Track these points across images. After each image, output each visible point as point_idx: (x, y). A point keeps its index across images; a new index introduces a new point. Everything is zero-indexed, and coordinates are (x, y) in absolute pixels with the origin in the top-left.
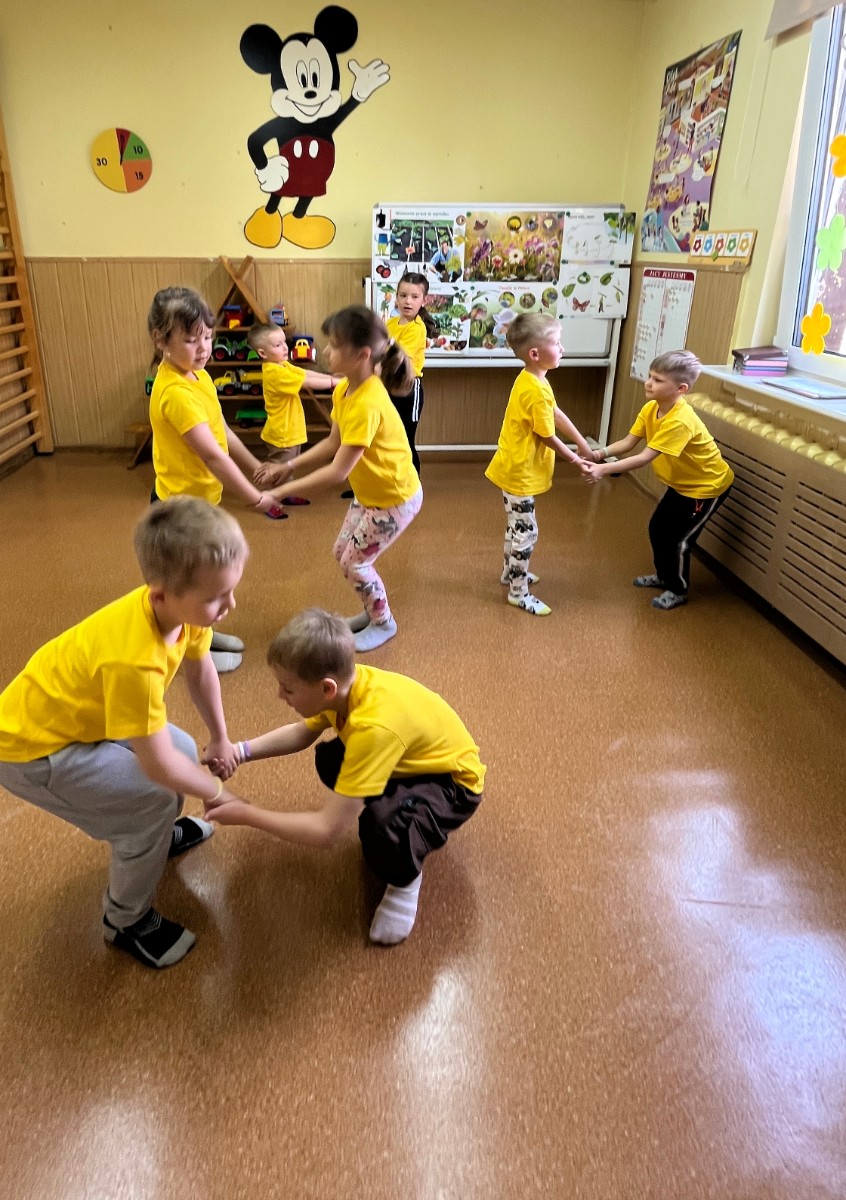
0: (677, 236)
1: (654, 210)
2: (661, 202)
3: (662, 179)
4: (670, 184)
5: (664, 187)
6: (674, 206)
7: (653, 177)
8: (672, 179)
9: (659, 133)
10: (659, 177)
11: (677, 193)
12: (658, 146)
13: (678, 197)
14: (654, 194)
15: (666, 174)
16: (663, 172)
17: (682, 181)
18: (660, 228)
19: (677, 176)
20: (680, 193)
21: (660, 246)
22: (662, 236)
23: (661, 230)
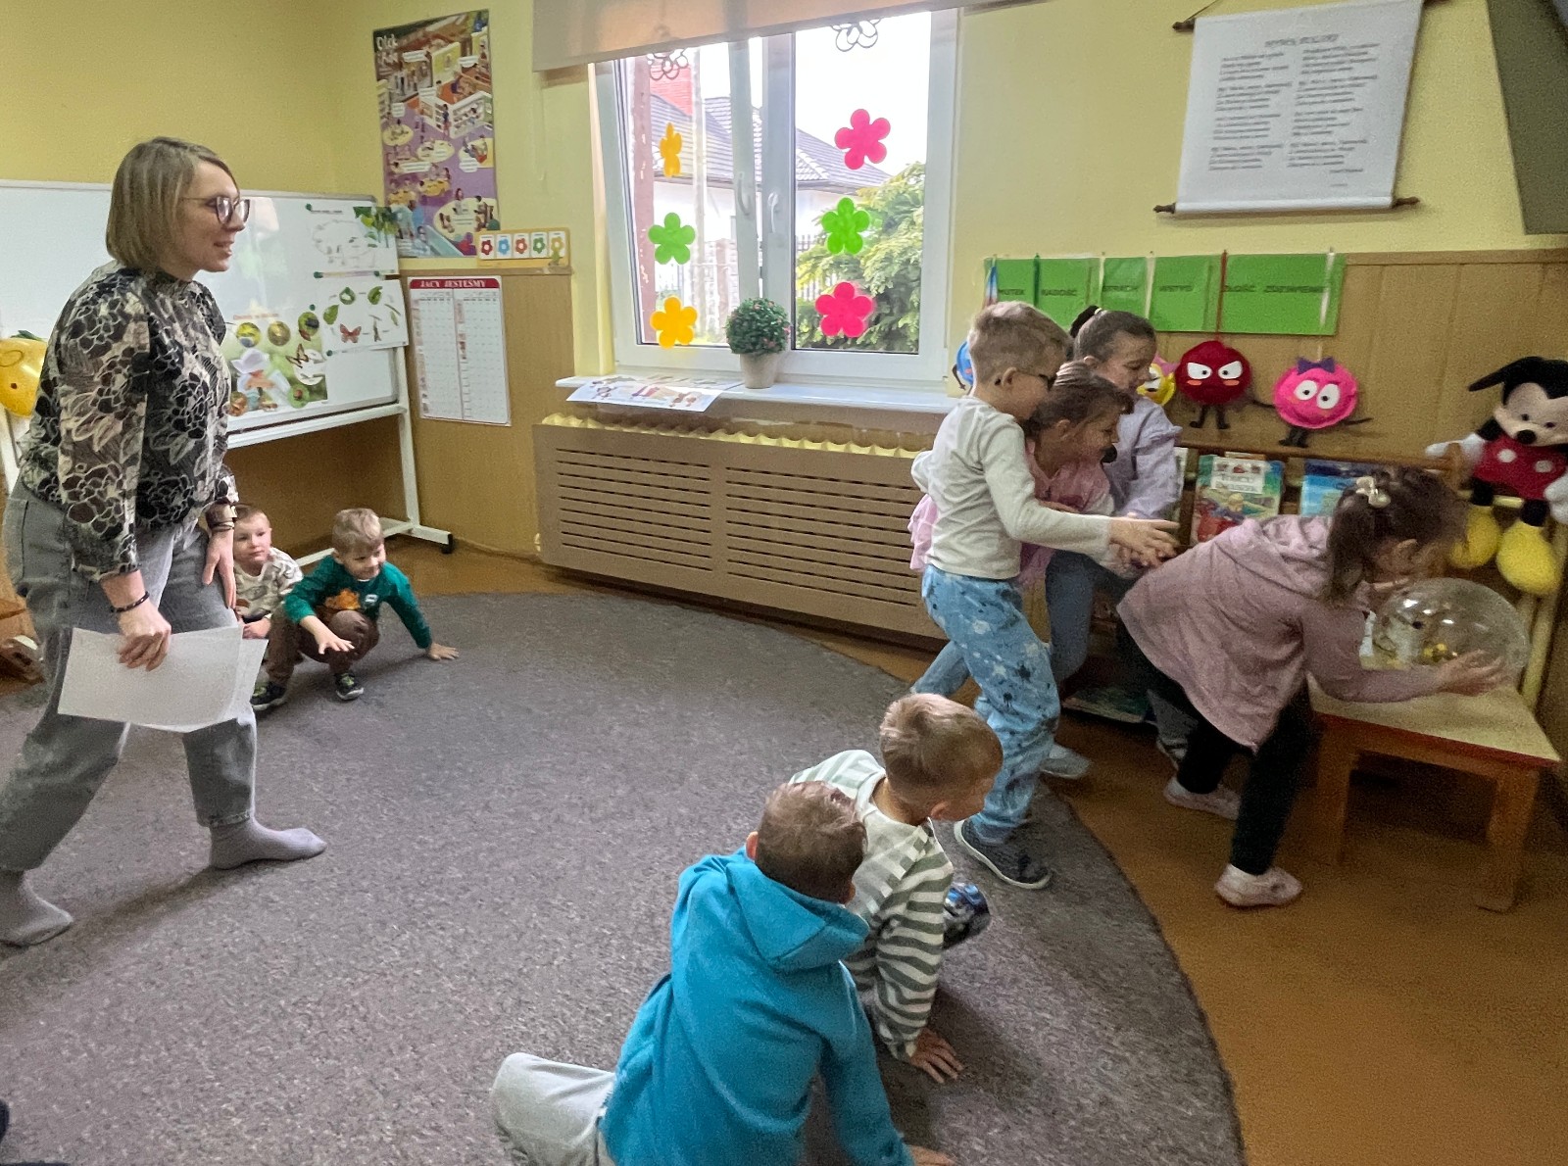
1: (404, 206)
2: (413, 195)
4: (426, 175)
5: (414, 178)
7: (389, 164)
8: (426, 168)
9: (382, 110)
10: (401, 165)
11: (441, 186)
12: (385, 126)
13: (443, 190)
14: (397, 185)
15: (414, 161)
16: (406, 159)
17: (445, 173)
18: (419, 228)
19: (434, 165)
20: (446, 186)
21: (425, 250)
22: (425, 237)
23: (422, 230)
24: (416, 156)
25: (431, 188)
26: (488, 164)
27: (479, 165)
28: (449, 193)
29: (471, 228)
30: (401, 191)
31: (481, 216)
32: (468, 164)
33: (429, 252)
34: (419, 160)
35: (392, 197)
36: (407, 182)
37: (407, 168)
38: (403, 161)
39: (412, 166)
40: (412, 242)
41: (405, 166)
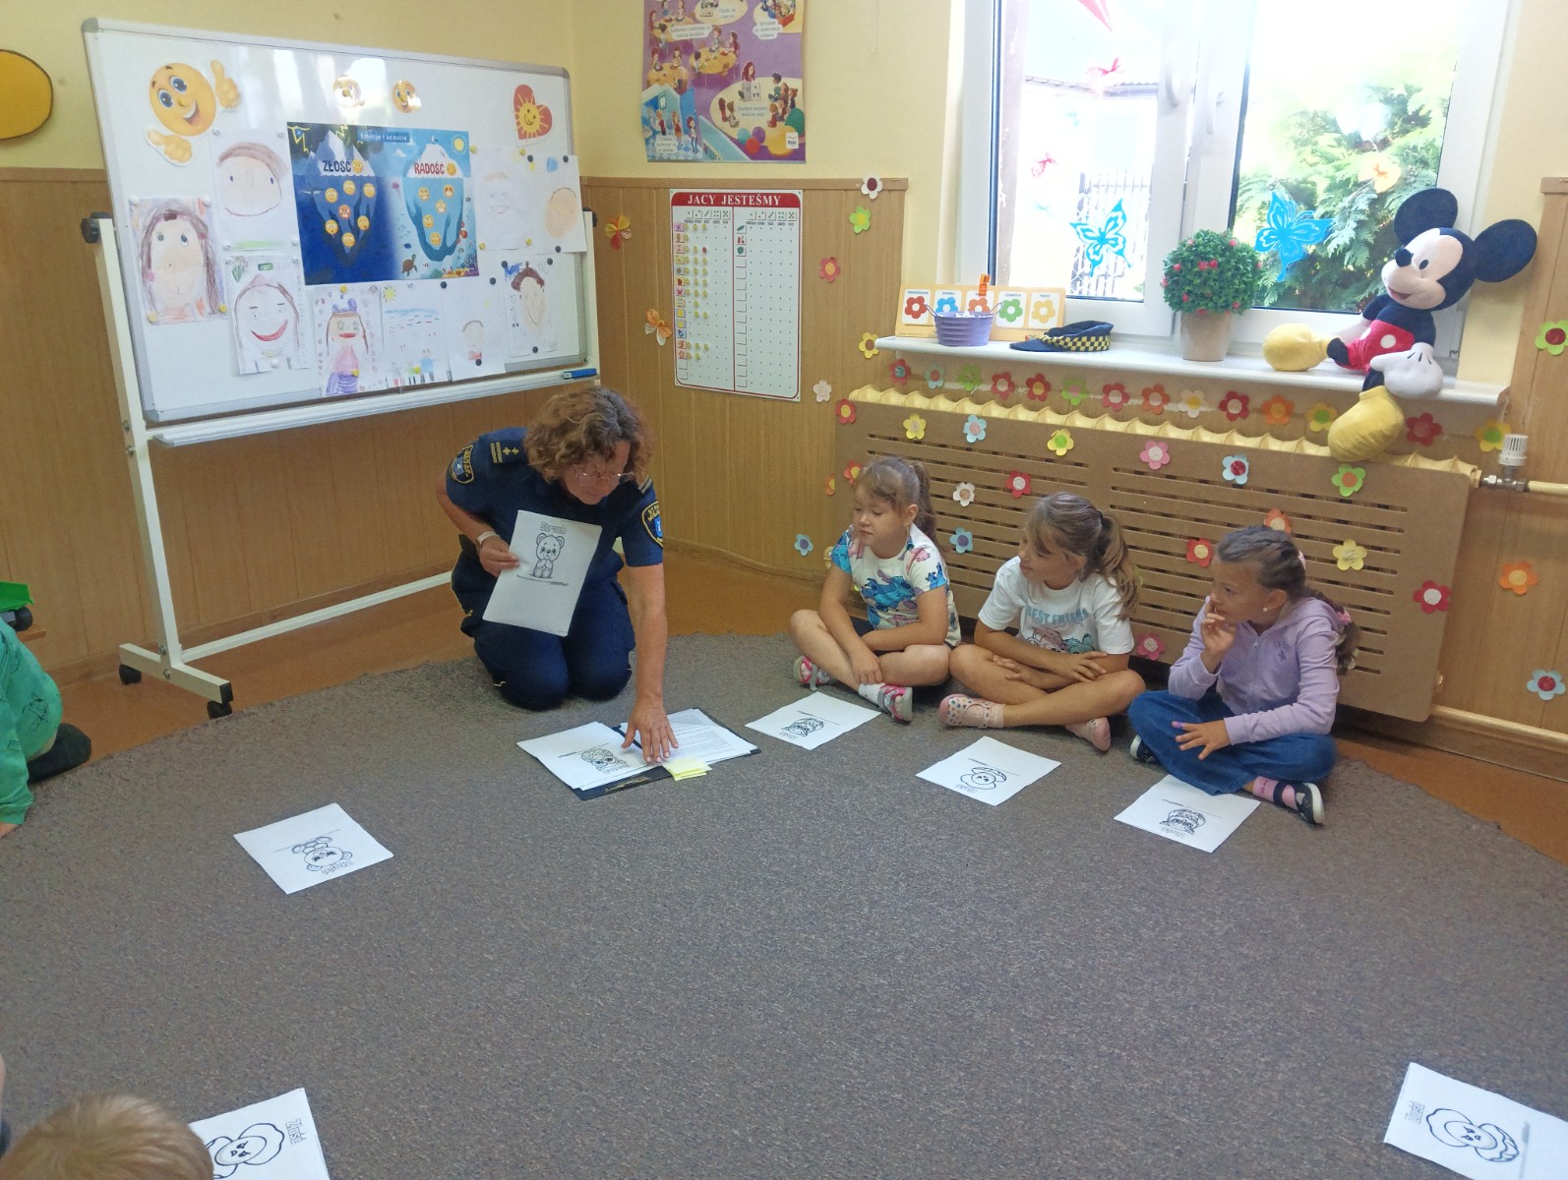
0: (735, 133)
1: (670, 88)
2: (684, 73)
3: (677, 33)
4: (704, 43)
5: (687, 47)
6: (721, 81)
7: (652, 28)
8: (706, 34)
10: (669, 29)
11: (725, 60)
13: (726, 66)
14: (663, 57)
15: (687, 23)
16: (677, 20)
17: (731, 40)
18: (690, 119)
19: (718, 29)
20: (732, 59)
21: (696, 151)
22: (698, 133)
23: (692, 123)
24: (693, 16)
25: (711, 63)
26: (794, 28)
27: (782, 30)
28: (736, 68)
29: (763, 121)
30: (666, 66)
31: (777, 104)
32: (766, 28)
33: (700, 155)
34: (696, 21)
35: (653, 74)
36: (677, 53)
37: (678, 33)
38: (673, 22)
39: (685, 30)
40: (679, 139)
41: (675, 31)
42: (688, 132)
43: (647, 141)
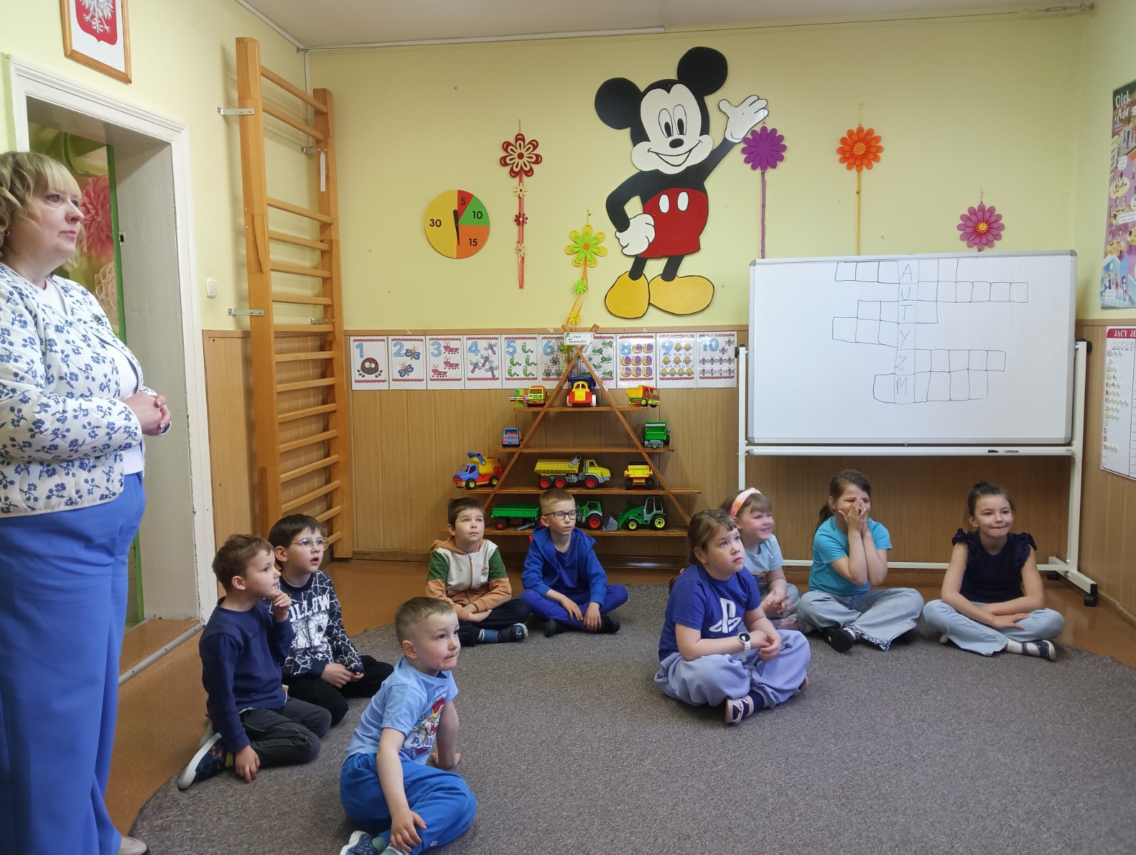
1: (1115, 256)
2: (1123, 244)
4: (1133, 224)
5: (1126, 228)
7: (1110, 217)
9: (1112, 166)
10: (1117, 217)
12: (1113, 179)
14: (1113, 236)
15: (1127, 212)
16: (1122, 210)
18: (1124, 277)
21: (1125, 300)
22: (1127, 287)
23: (1125, 281)
24: (1130, 207)
30: (1115, 241)
34: (1131, 210)
35: (1109, 248)
36: (1121, 232)
37: (1122, 219)
38: (1120, 212)
39: (1125, 216)
40: (1117, 292)
41: (1121, 217)
42: (1122, 288)
43: (1101, 293)
